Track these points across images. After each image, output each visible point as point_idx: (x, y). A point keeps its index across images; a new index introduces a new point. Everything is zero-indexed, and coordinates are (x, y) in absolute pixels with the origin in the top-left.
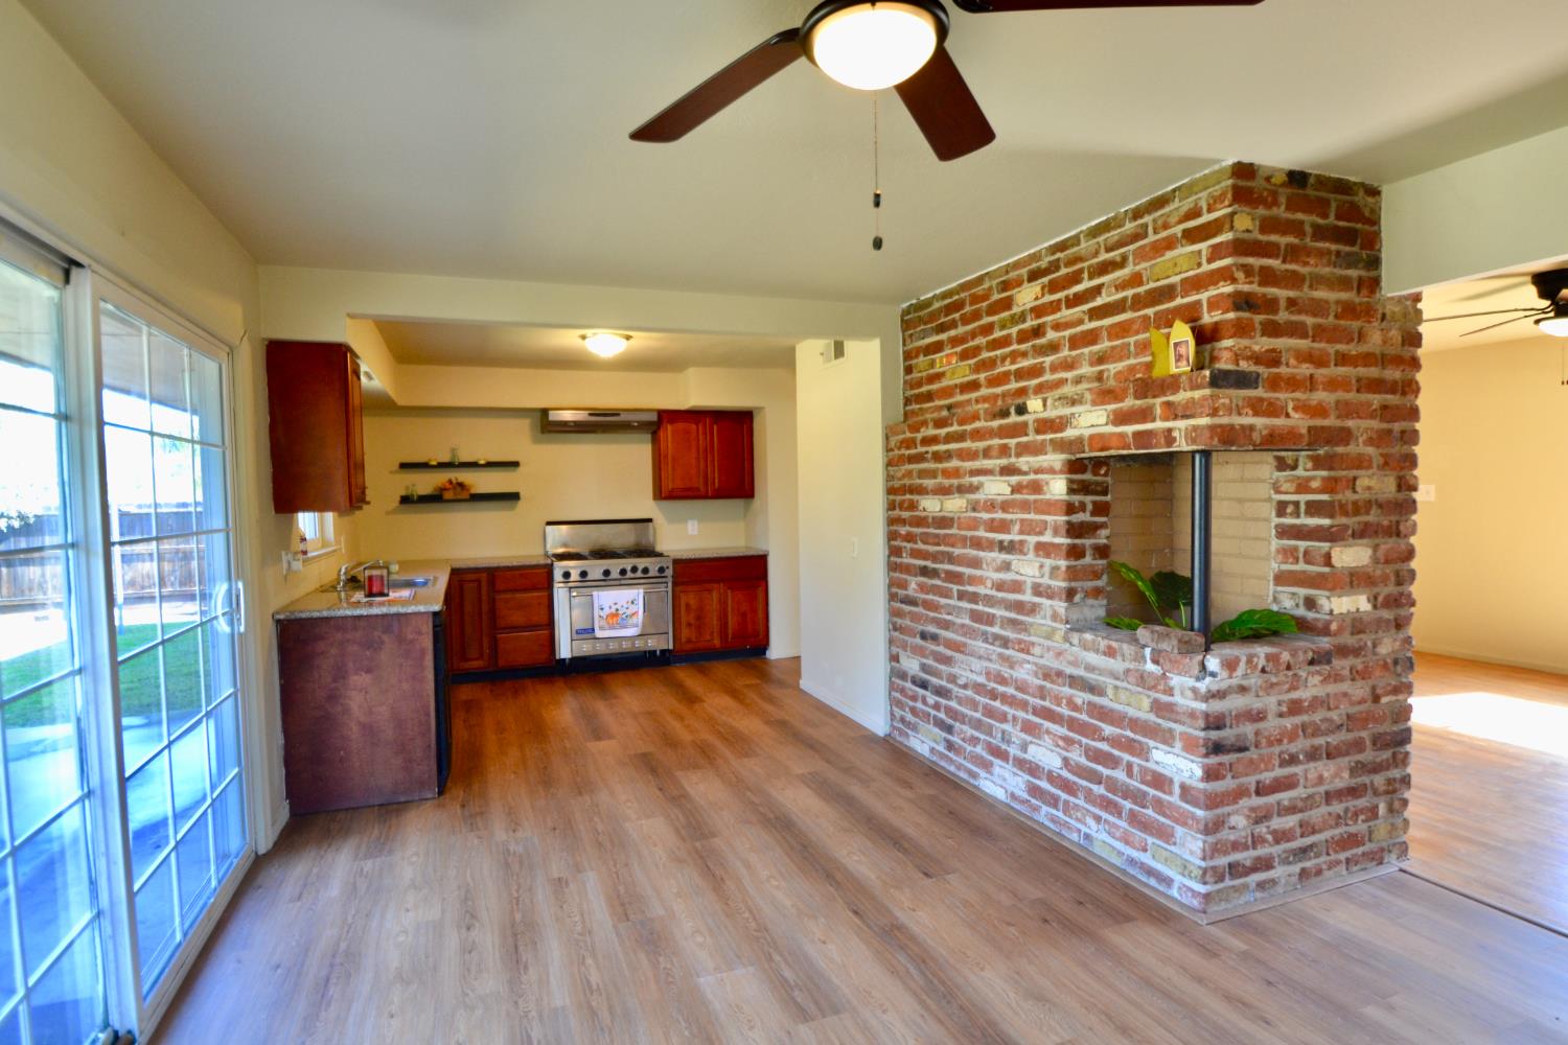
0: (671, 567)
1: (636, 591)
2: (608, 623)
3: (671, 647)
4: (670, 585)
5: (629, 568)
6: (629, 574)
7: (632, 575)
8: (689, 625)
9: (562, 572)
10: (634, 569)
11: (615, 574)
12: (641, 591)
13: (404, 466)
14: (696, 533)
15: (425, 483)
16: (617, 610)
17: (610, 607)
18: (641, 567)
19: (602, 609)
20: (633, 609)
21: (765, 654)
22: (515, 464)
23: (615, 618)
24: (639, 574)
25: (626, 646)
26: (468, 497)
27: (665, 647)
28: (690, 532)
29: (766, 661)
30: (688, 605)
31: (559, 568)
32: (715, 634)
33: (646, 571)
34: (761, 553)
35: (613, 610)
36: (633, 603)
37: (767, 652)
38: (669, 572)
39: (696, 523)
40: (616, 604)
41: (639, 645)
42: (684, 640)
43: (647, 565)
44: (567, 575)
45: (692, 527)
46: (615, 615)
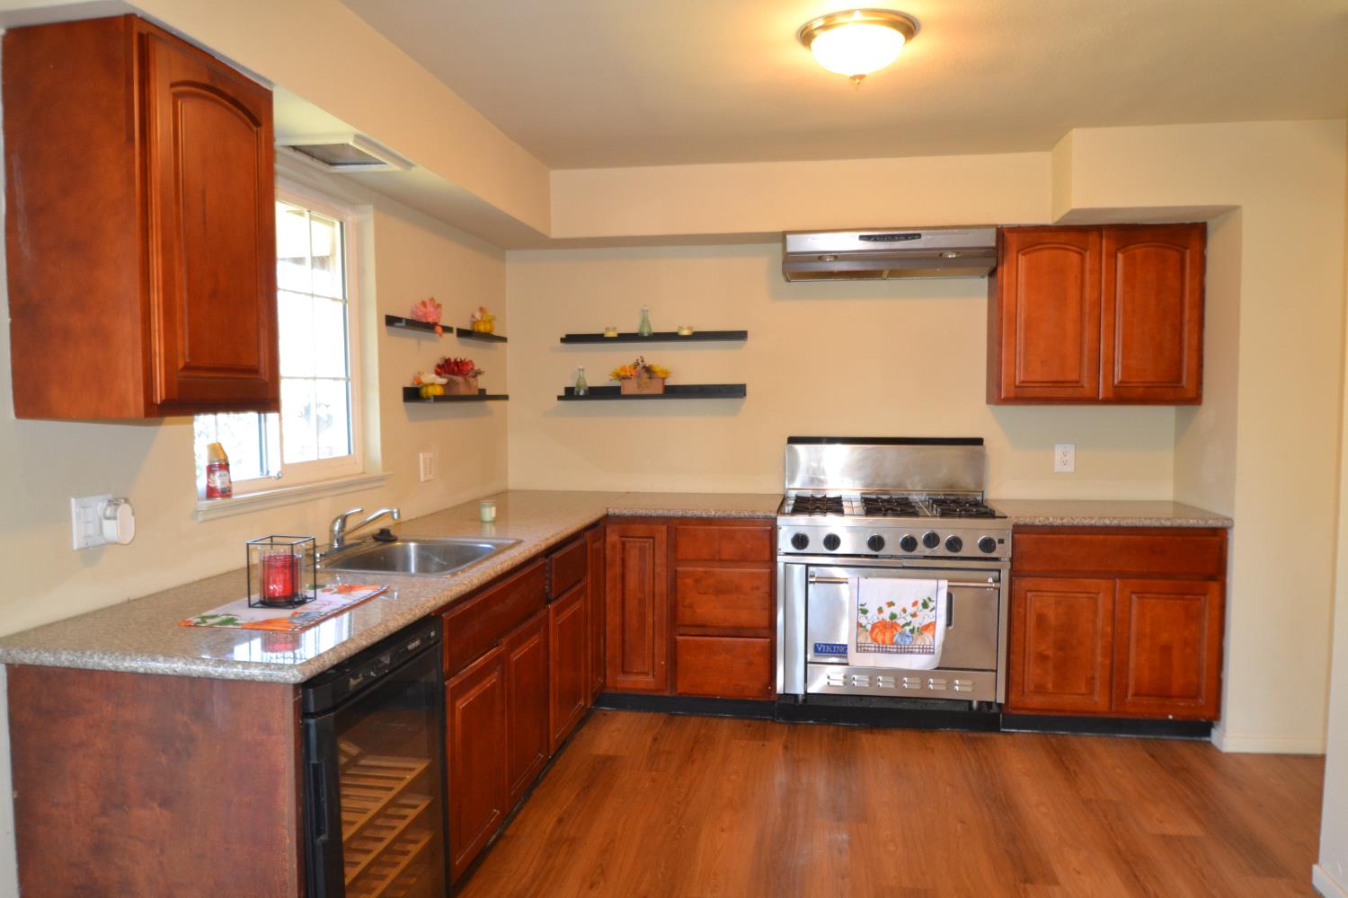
0: (1008, 542)
1: (934, 582)
2: (875, 640)
3: (1001, 699)
4: (1005, 575)
5: (920, 538)
6: (922, 549)
7: (928, 552)
8: (1043, 658)
9: (790, 536)
10: (932, 540)
11: (892, 547)
12: (944, 584)
13: (570, 339)
14: (1070, 468)
15: (600, 366)
16: (893, 616)
17: (880, 610)
18: (945, 536)
19: (865, 612)
20: (924, 617)
21: (1208, 734)
22: (741, 335)
23: (886, 633)
24: (941, 550)
25: (909, 687)
26: (660, 391)
27: (991, 699)
28: (1058, 467)
29: (1212, 756)
30: (1041, 619)
31: (789, 527)
32: (1098, 683)
33: (954, 544)
34: (1212, 523)
35: (886, 616)
36: (925, 605)
37: (1214, 732)
38: (1004, 551)
39: (1071, 449)
40: (891, 604)
41: (935, 687)
42: (1030, 686)
43: (959, 534)
44: (800, 541)
45: (1063, 457)
46: (889, 626)
